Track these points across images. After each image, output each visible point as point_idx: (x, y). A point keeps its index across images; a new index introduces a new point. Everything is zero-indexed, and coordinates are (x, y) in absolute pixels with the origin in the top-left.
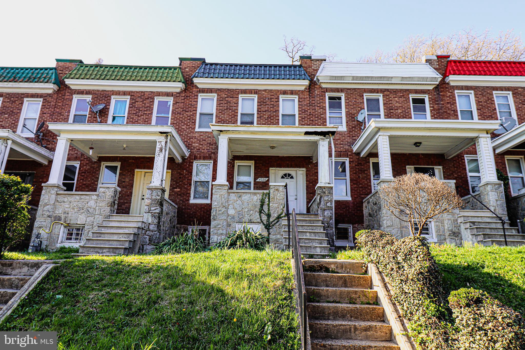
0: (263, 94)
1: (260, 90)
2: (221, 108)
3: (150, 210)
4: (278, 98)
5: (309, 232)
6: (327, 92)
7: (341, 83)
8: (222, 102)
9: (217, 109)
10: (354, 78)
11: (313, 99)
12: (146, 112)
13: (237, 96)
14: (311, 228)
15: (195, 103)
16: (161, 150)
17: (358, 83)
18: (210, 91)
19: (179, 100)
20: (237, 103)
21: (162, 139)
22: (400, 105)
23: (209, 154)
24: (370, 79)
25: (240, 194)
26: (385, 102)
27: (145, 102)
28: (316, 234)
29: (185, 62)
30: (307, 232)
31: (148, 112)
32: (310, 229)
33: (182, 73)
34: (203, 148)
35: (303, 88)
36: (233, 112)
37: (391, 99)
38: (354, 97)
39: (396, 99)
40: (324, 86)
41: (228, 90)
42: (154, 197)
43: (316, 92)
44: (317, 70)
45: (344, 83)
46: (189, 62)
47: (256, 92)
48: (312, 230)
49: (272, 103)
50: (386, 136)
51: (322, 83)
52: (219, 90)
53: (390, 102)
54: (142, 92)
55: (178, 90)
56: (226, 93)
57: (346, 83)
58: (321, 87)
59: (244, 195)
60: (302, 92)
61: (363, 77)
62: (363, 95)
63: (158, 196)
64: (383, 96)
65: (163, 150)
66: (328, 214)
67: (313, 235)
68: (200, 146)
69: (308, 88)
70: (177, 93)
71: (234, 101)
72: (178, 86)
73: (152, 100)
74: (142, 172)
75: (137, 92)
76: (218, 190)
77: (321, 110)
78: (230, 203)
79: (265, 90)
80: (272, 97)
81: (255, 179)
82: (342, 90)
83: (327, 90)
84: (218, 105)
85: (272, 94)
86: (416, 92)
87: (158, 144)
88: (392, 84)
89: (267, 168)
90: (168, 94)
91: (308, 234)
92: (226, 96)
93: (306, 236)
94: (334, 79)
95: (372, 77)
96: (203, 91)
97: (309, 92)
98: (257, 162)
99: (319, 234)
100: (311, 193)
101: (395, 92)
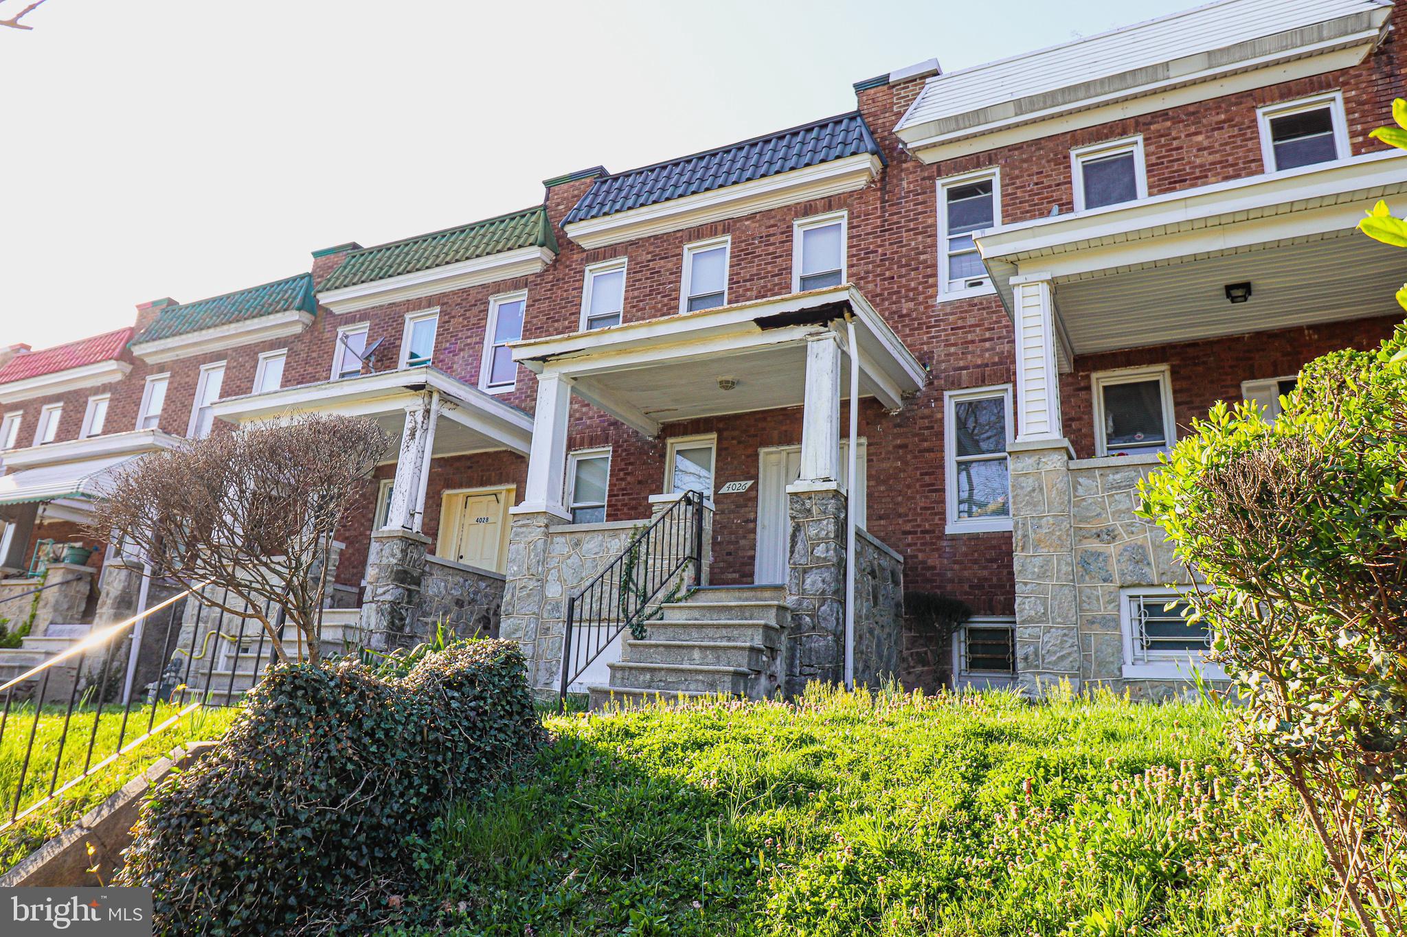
0: (748, 228)
1: (740, 219)
2: (636, 293)
3: (376, 595)
4: (789, 231)
6: (939, 174)
7: (983, 134)
8: (639, 276)
9: (626, 299)
10: (1020, 105)
11: (894, 210)
12: (469, 341)
13: (677, 251)
15: (575, 293)
16: (413, 435)
17: (1043, 119)
18: (611, 252)
19: (541, 293)
20: (678, 272)
21: (414, 404)
22: (1217, 157)
23: (604, 430)
24: (1081, 94)
25: (578, 536)
26: (1153, 159)
27: (468, 314)
29: (557, 188)
31: (474, 340)
33: (546, 220)
34: (591, 414)
35: (860, 182)
36: (666, 300)
37: (1175, 144)
38: (1035, 169)
39: (1200, 138)
40: (928, 158)
41: (656, 237)
42: (385, 561)
43: (905, 184)
44: (899, 115)
45: (992, 131)
46: (565, 187)
47: (726, 226)
49: (771, 249)
50: (1035, 283)
51: (919, 149)
52: (632, 243)
53: (1175, 155)
54: (464, 290)
55: (538, 268)
56: (651, 249)
57: (1000, 130)
58: (921, 166)
60: (860, 194)
61: (1053, 94)
62: (1067, 157)
64: (1145, 140)
65: (418, 434)
66: (814, 583)
67: (710, 656)
69: (877, 178)
70: (537, 275)
71: (670, 265)
72: (532, 259)
73: (482, 307)
74: (457, 495)
75: (454, 293)
76: (524, 529)
77: (920, 238)
78: (553, 564)
79: (752, 217)
80: (772, 230)
81: (718, 486)
82: (989, 158)
83: (941, 169)
84: (630, 286)
85: (772, 222)
86: (1287, 91)
87: (408, 418)
88: (1174, 88)
89: (750, 451)
90: (516, 284)
92: (649, 257)
94: (954, 126)
95: (1087, 85)
96: (597, 255)
97: (882, 189)
98: (726, 434)
100: (881, 518)
101: (1194, 112)
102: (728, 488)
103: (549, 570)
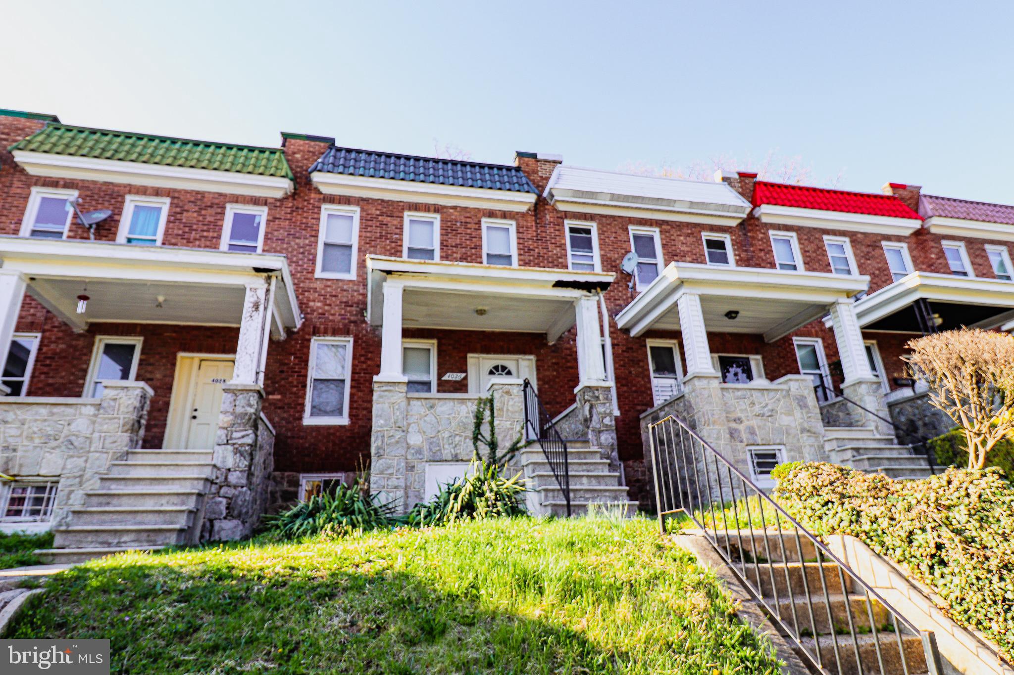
0: (452, 214)
1: (446, 207)
2: (368, 234)
3: (231, 439)
4: (479, 223)
5: (588, 476)
6: (566, 217)
7: (592, 204)
8: (370, 223)
9: (360, 236)
10: (614, 197)
11: (543, 229)
12: (205, 234)
13: (400, 214)
14: (584, 467)
15: (314, 221)
16: (256, 307)
17: (620, 207)
18: (346, 200)
19: (281, 213)
20: (401, 228)
21: (259, 282)
22: (689, 249)
23: (345, 325)
24: (640, 200)
25: (432, 401)
26: (664, 242)
27: (203, 212)
28: (601, 479)
29: (293, 141)
30: (582, 476)
31: (211, 234)
32: (583, 471)
33: (288, 161)
34: (332, 312)
35: (523, 209)
36: (393, 245)
37: (673, 238)
38: (613, 230)
39: (682, 238)
40: (561, 207)
41: (383, 201)
42: (239, 410)
43: (548, 217)
44: (547, 179)
45: (596, 205)
46: (301, 142)
47: (437, 209)
48: (588, 471)
49: (469, 231)
50: (694, 295)
51: (559, 201)
52: (363, 199)
53: (673, 243)
54: (198, 193)
55: (279, 195)
56: (379, 207)
57: (600, 205)
58: (555, 210)
59: (441, 402)
60: (523, 215)
61: (625, 196)
62: (627, 229)
63: (250, 406)
64: (661, 232)
65: (261, 308)
66: (606, 439)
67: (594, 481)
68: (327, 308)
69: (532, 209)
70: (276, 200)
71: (395, 222)
72: (281, 186)
73: (219, 210)
74: (192, 358)
75: (186, 192)
76: (386, 393)
77: (558, 249)
78: (411, 420)
79: (455, 208)
80: (468, 220)
81: (440, 375)
82: (591, 217)
83: (566, 215)
84: (364, 227)
85: (468, 215)
86: (713, 228)
87: (248, 293)
88: (674, 212)
89: (462, 355)
90: (255, 201)
91: (585, 480)
92: (378, 212)
93: (582, 484)
94: (580, 195)
95: (643, 198)
96: (332, 199)
97: (535, 215)
98: (444, 341)
99: (607, 480)
100: (547, 403)
101: (679, 226)
102: (447, 377)
103: (409, 425)
